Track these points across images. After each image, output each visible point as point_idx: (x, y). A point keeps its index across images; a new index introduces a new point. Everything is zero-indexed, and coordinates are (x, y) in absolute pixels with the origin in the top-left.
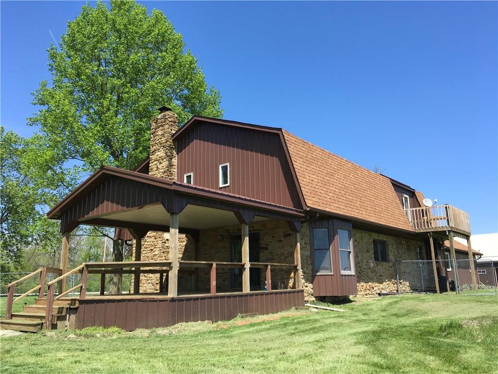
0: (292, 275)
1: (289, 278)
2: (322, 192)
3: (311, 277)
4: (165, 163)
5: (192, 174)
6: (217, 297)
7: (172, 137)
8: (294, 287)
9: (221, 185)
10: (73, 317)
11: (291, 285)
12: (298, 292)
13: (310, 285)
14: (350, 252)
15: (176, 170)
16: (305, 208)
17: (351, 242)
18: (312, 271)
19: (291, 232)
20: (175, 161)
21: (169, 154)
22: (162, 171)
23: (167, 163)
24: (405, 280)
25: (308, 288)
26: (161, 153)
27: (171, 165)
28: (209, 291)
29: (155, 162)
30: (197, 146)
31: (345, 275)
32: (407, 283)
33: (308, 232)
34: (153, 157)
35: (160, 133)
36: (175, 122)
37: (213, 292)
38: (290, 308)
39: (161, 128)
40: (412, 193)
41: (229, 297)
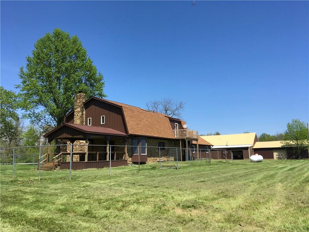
0: (124, 155)
1: (123, 156)
2: (136, 128)
3: (131, 156)
4: (80, 113)
5: (91, 118)
6: (99, 162)
7: (83, 103)
8: (124, 159)
9: (102, 123)
10: (59, 167)
11: (123, 158)
12: (125, 161)
13: (131, 159)
14: (146, 147)
15: (85, 116)
16: (128, 134)
17: (146, 144)
18: (132, 154)
19: (124, 141)
20: (84, 113)
21: (82, 110)
22: (79, 116)
23: (81, 113)
24: (172, 156)
25: (129, 160)
26: (79, 109)
27: (83, 114)
28: (96, 160)
29: (76, 113)
30: (93, 107)
31: (143, 155)
32: (173, 158)
33: (131, 141)
34: (76, 110)
35: (78, 101)
36: (84, 97)
37: (98, 160)
38: (122, 165)
39: (79, 99)
40: (180, 122)
41: (102, 162)
